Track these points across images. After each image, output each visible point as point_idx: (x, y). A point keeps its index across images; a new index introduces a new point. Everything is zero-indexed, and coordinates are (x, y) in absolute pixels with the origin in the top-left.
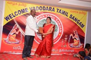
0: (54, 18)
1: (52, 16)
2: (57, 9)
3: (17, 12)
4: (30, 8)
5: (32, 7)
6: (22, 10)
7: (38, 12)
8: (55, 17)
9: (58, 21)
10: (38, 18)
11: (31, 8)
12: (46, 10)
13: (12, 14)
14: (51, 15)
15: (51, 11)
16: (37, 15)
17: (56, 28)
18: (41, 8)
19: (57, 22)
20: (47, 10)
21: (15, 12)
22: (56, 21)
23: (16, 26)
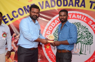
0: (84, 20)
1: (81, 16)
2: (90, 2)
3: (15, 12)
4: (39, 3)
5: (43, 2)
6: (24, 7)
7: (55, 10)
8: (87, 17)
9: (92, 24)
10: (54, 21)
11: (41, 4)
12: (69, 6)
13: (8, 15)
14: (79, 15)
15: (78, 6)
16: (53, 16)
17: (90, 38)
18: (59, 2)
19: (91, 27)
20: (71, 6)
21: (13, 12)
22: (90, 25)
23: (15, 36)
